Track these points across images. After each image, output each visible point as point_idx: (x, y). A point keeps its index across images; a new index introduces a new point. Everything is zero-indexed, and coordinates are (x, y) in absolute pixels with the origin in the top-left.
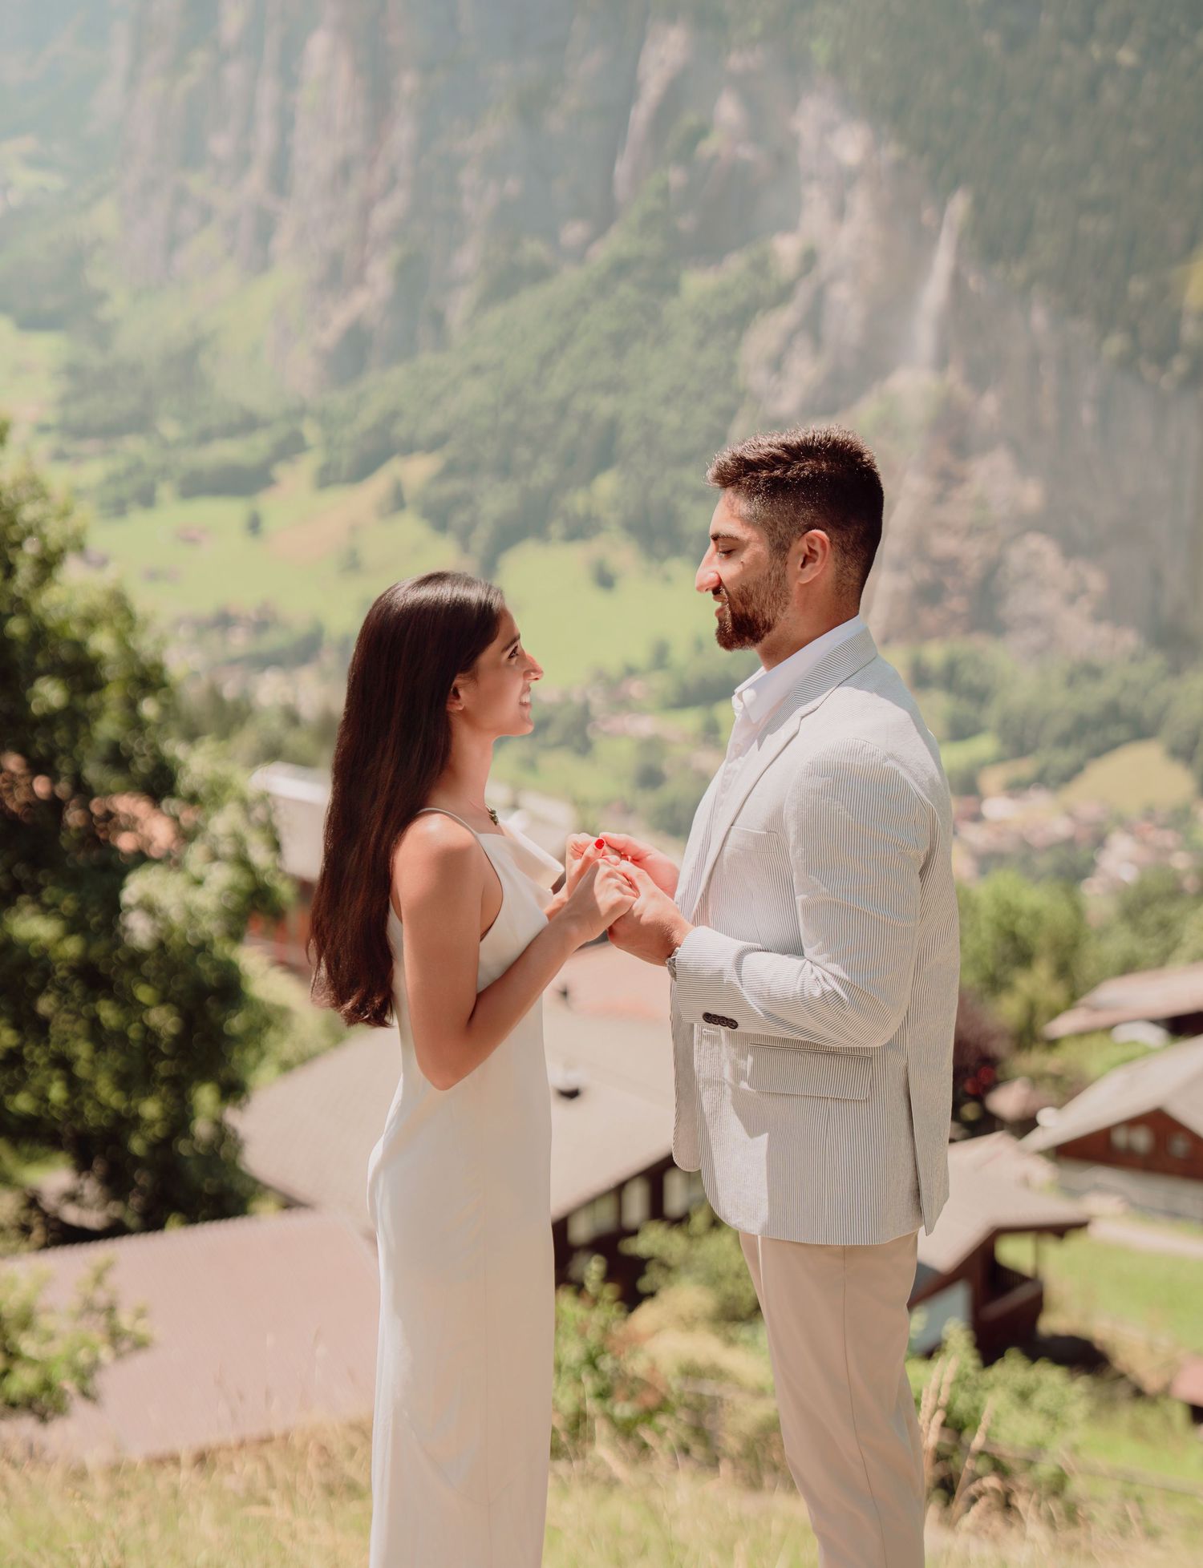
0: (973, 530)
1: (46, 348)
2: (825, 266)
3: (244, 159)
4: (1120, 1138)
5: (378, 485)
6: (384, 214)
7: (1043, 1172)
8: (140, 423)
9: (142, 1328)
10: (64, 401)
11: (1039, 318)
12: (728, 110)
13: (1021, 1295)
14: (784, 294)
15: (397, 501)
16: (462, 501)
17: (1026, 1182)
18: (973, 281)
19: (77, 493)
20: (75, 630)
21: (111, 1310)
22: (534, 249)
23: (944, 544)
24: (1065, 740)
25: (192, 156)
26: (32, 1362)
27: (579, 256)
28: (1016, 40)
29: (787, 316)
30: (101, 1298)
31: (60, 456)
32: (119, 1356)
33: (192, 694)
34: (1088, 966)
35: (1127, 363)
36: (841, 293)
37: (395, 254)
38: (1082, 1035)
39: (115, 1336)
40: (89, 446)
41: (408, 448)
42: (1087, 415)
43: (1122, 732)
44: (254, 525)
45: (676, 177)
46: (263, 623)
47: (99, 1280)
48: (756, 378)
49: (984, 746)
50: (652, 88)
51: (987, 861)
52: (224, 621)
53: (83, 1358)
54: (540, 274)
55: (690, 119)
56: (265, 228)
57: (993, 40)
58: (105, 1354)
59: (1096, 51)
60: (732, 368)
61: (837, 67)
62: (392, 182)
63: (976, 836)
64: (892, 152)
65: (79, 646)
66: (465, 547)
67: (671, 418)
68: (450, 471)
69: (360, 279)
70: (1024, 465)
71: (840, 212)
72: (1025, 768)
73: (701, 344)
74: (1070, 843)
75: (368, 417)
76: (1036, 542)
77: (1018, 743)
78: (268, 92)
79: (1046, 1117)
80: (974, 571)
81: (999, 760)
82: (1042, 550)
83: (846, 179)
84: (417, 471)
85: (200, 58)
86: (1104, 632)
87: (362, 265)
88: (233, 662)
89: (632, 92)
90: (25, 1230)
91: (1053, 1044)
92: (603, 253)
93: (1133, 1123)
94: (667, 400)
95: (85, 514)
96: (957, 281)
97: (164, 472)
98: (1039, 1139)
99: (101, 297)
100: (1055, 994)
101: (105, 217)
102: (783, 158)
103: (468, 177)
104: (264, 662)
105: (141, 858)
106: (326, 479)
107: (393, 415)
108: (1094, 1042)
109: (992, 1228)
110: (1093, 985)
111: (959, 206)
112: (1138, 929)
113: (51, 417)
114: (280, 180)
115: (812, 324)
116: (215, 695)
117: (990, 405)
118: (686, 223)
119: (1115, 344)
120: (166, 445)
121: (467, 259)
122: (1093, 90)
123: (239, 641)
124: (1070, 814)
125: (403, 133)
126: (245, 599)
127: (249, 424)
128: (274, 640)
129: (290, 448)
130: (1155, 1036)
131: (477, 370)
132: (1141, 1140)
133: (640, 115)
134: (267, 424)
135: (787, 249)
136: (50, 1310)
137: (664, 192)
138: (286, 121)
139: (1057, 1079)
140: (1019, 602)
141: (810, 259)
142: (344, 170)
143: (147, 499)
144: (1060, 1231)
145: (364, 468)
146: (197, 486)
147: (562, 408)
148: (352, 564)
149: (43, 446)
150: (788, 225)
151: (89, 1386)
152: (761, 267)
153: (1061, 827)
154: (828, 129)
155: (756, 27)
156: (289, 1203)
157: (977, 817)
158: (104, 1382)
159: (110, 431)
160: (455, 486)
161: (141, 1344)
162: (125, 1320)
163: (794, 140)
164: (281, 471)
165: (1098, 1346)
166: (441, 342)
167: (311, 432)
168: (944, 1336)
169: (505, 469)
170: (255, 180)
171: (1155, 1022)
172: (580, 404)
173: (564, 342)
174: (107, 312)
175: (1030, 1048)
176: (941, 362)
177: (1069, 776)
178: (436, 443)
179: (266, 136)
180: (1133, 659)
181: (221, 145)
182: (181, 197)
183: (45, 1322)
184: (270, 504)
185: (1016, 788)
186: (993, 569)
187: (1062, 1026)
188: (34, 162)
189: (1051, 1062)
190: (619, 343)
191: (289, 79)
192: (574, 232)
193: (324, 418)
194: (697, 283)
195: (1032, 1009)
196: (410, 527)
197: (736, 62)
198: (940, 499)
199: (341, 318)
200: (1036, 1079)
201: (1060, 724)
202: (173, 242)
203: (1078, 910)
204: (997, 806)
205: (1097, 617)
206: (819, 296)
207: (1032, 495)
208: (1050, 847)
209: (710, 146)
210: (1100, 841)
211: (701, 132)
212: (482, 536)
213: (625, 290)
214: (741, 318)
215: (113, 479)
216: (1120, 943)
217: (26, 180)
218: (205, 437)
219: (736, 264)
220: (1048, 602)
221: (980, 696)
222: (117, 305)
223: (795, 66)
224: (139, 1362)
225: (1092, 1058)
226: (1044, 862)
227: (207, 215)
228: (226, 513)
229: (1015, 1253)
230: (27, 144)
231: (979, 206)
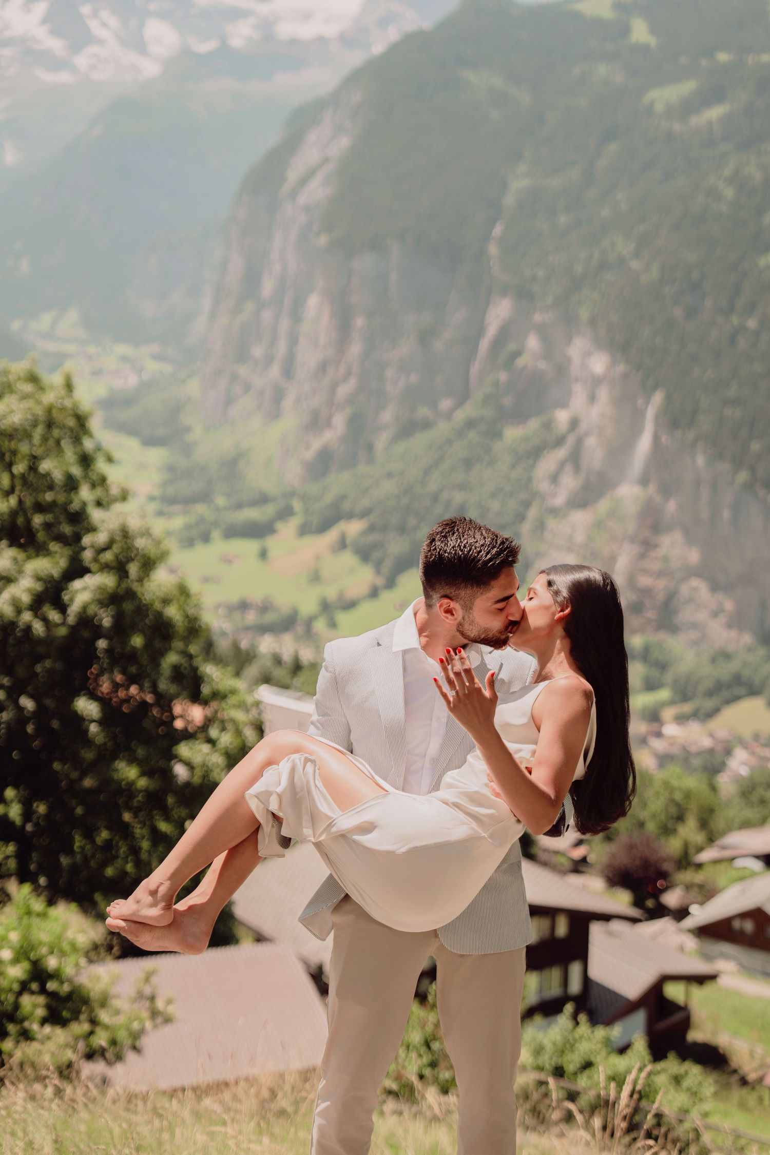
0: (660, 574)
1: (156, 456)
2: (583, 427)
3: (269, 359)
4: (737, 924)
5: (332, 535)
6: (343, 391)
7: (691, 943)
8: (205, 497)
9: (171, 1009)
10: (164, 484)
11: (700, 460)
12: (533, 343)
13: (678, 1016)
14: (559, 442)
15: (342, 544)
16: (376, 546)
17: (682, 949)
18: (664, 439)
19: (169, 533)
20: (158, 606)
21: (152, 999)
22: (423, 412)
23: (645, 581)
24: (710, 694)
25: (242, 356)
26: (106, 1027)
27: (449, 416)
28: (691, 313)
29: (561, 453)
30: (147, 991)
31: (160, 514)
32: (155, 1027)
33: (223, 645)
34: (719, 823)
35: (749, 487)
36: (591, 442)
37: (348, 411)
38: (716, 862)
39: (154, 1013)
40: (176, 508)
41: (350, 516)
42: (726, 514)
43: (741, 691)
44: (263, 554)
45: (503, 377)
46: (265, 608)
47: (147, 979)
48: (544, 486)
49: (664, 694)
50: (492, 330)
51: (664, 759)
52: (244, 606)
53: (136, 1026)
54: (427, 425)
55: (512, 346)
56: (279, 395)
57: (678, 312)
58: (148, 1025)
59: (735, 320)
60: (530, 479)
61: (593, 322)
62: (348, 374)
63: (658, 745)
64: (621, 368)
65: (159, 615)
66: (378, 572)
67: (495, 506)
68: (372, 529)
69: (328, 424)
70: (690, 540)
71: (592, 399)
72: (687, 708)
73: (513, 466)
74: (711, 751)
75: (329, 498)
76: (695, 582)
77: (683, 694)
78: (284, 325)
79: (694, 909)
80: (661, 597)
81: (672, 703)
82: (699, 587)
83: (596, 382)
84: (354, 528)
85: (250, 306)
86: (733, 634)
87: (330, 417)
88: (247, 629)
89: (481, 331)
90: (110, 948)
91: (699, 866)
92: (461, 415)
93: (744, 915)
94: (493, 496)
95: (171, 544)
96: (656, 439)
97: (216, 524)
98: (689, 923)
99: (188, 429)
100: (698, 838)
101: (193, 388)
102: (562, 369)
103: (390, 373)
104: (264, 629)
105: (187, 735)
106: (304, 531)
107: (342, 498)
108: (722, 867)
109: (662, 976)
110: (723, 833)
111: (658, 398)
112: (750, 804)
113: (156, 492)
114: (288, 371)
115: (575, 458)
116: (236, 646)
117: (672, 506)
118: (507, 401)
119: (743, 476)
120: (217, 509)
121: (387, 416)
122: (733, 340)
123: (251, 617)
124: (711, 735)
125: (355, 349)
126: (256, 595)
127: (263, 499)
128: (270, 617)
129: (285, 513)
130: (758, 865)
131: (389, 475)
132: (749, 926)
133: (484, 344)
134: (274, 500)
135: (562, 417)
136: (117, 996)
137: (496, 384)
138: (293, 340)
139: (701, 887)
140: (686, 615)
141: (574, 423)
142: (323, 367)
143: (206, 538)
144: (701, 980)
145: (324, 526)
146: (233, 532)
147: (435, 498)
148: (316, 577)
149: (152, 507)
150: (564, 404)
151: (137, 1044)
152: (548, 426)
153: (707, 743)
154: (587, 355)
155: (550, 300)
156: (260, 938)
157: (659, 735)
158: (146, 1042)
159: (188, 501)
160: (373, 538)
161: (168, 1020)
162: (160, 1004)
163: (569, 360)
164: (279, 526)
165: (721, 1051)
166: (370, 460)
167: (297, 505)
168: (633, 1040)
169: (402, 529)
170: (275, 371)
171: (757, 857)
172: (445, 495)
173: (437, 463)
174: (191, 437)
175: (686, 869)
176: (644, 481)
177: (711, 714)
178: (365, 514)
179: (282, 347)
180: (750, 650)
181: (258, 351)
182: (234, 378)
183: (116, 1003)
184: (273, 544)
185: (681, 719)
186: (671, 596)
187: (705, 856)
188: (158, 358)
189: (698, 877)
190: (468, 463)
191: (296, 317)
192: (445, 404)
193: (305, 498)
194: (512, 434)
195: (686, 845)
196: (348, 559)
197: (538, 318)
198: (642, 556)
199: (317, 444)
200: (688, 887)
201: (707, 684)
202: (229, 401)
203: (713, 788)
204: (670, 729)
205: (729, 626)
206: (579, 443)
207: (694, 556)
208: (699, 754)
209: (521, 362)
210: (728, 752)
211: (518, 354)
212: (388, 563)
213: (473, 436)
214: (536, 453)
215: (188, 527)
216: (737, 811)
217: (153, 367)
218: (239, 506)
219: (534, 424)
220: (702, 616)
221: (663, 666)
222: (197, 433)
223: (570, 321)
224: (168, 1030)
225: (721, 876)
226: (696, 762)
227: (247, 387)
228: (250, 547)
229: (674, 992)
230: (155, 348)
231: (668, 398)
